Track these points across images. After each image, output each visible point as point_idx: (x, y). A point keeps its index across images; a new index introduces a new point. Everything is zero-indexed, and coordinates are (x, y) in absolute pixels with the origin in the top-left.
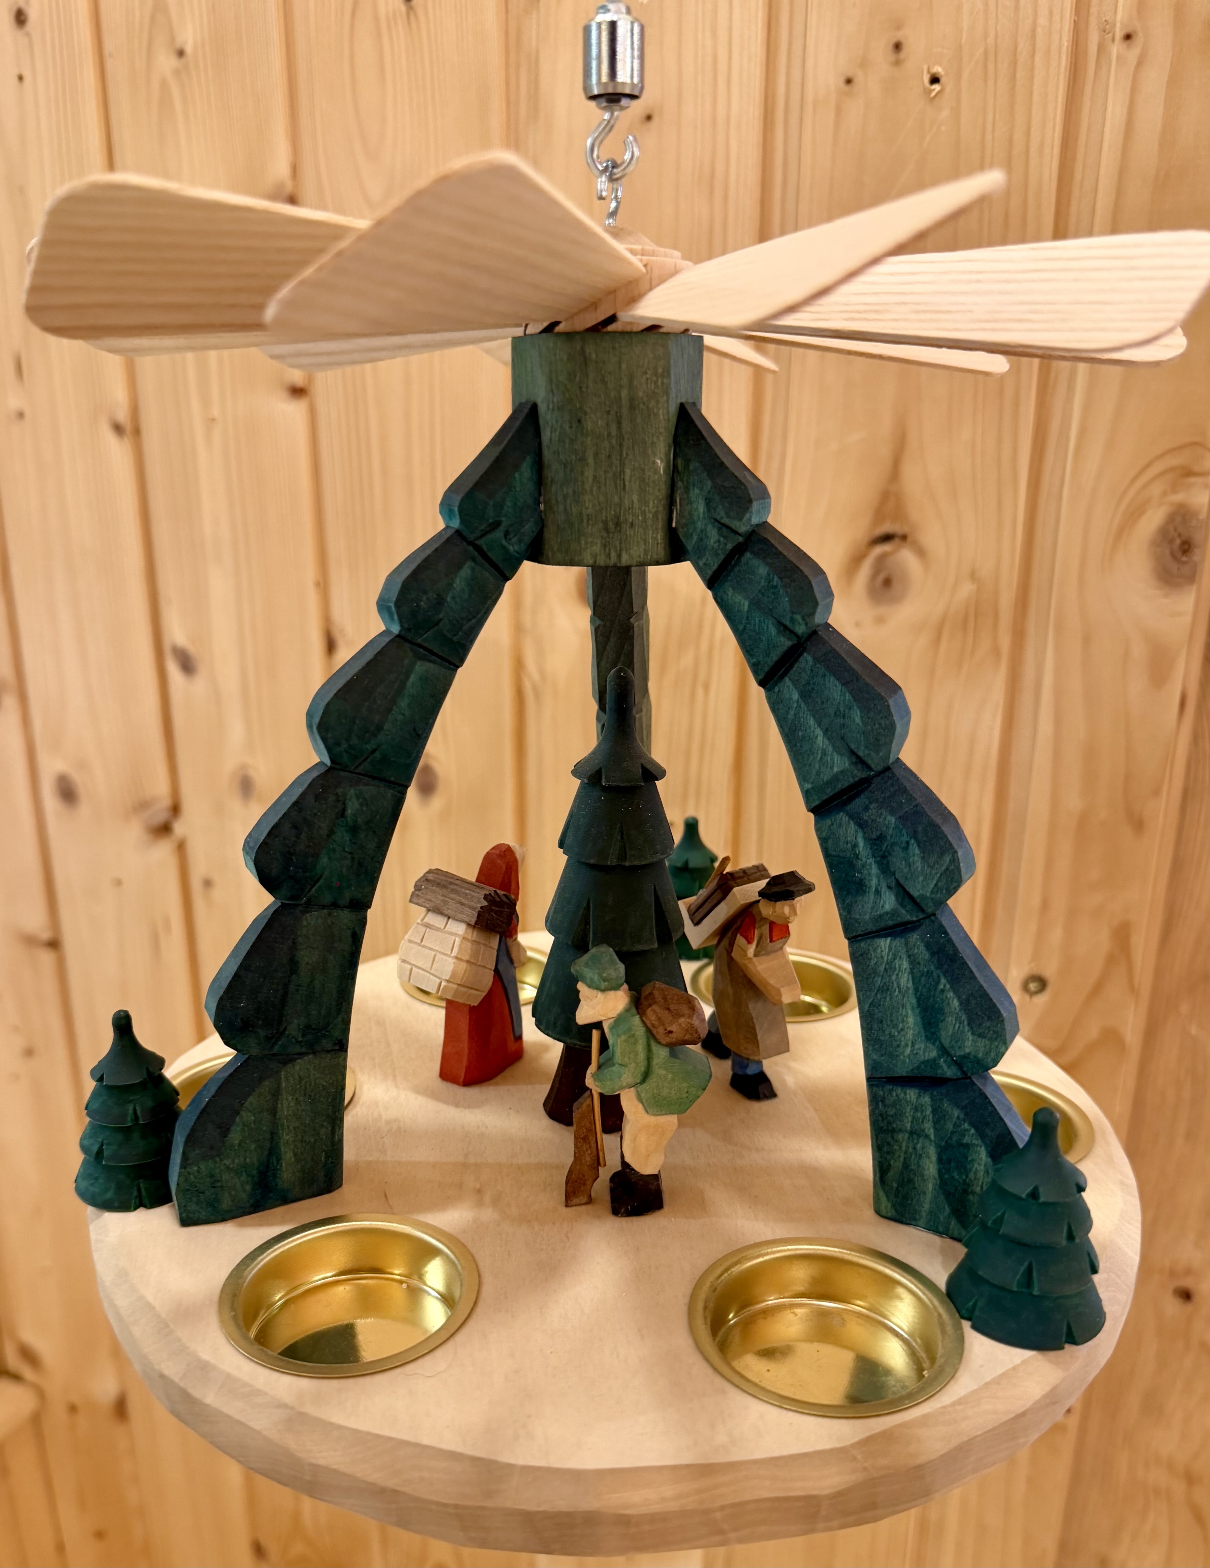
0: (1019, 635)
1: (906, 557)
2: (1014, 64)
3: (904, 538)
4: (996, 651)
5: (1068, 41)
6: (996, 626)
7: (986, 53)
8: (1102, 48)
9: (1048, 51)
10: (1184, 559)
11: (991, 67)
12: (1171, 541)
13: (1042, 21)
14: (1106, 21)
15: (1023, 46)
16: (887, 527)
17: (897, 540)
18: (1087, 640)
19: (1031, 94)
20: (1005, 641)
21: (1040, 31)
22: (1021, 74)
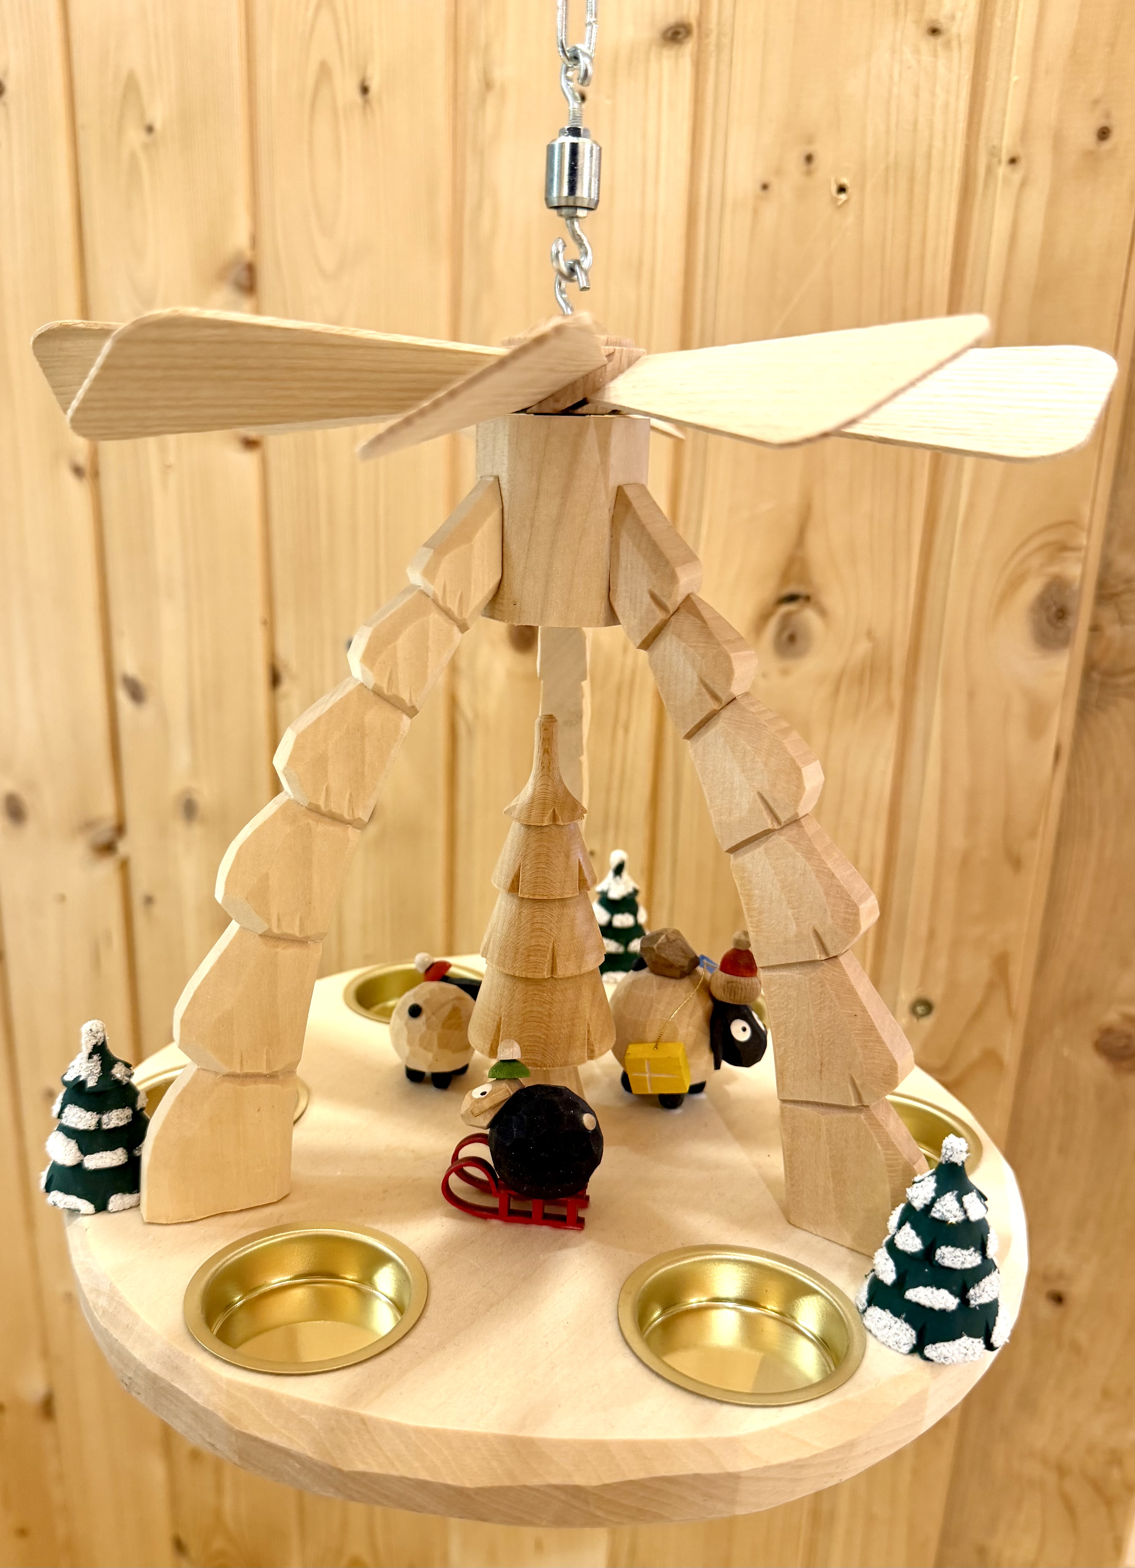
0: (910, 689)
1: (809, 616)
2: (912, 180)
3: (808, 598)
4: (889, 703)
5: (961, 164)
6: (889, 681)
7: (887, 169)
8: (989, 170)
9: (944, 170)
10: (1059, 624)
11: (891, 181)
12: (1048, 608)
13: (938, 144)
14: (994, 147)
15: (920, 164)
16: (792, 588)
17: (801, 601)
18: (971, 695)
19: (926, 208)
20: (897, 694)
21: (935, 152)
22: (918, 189)
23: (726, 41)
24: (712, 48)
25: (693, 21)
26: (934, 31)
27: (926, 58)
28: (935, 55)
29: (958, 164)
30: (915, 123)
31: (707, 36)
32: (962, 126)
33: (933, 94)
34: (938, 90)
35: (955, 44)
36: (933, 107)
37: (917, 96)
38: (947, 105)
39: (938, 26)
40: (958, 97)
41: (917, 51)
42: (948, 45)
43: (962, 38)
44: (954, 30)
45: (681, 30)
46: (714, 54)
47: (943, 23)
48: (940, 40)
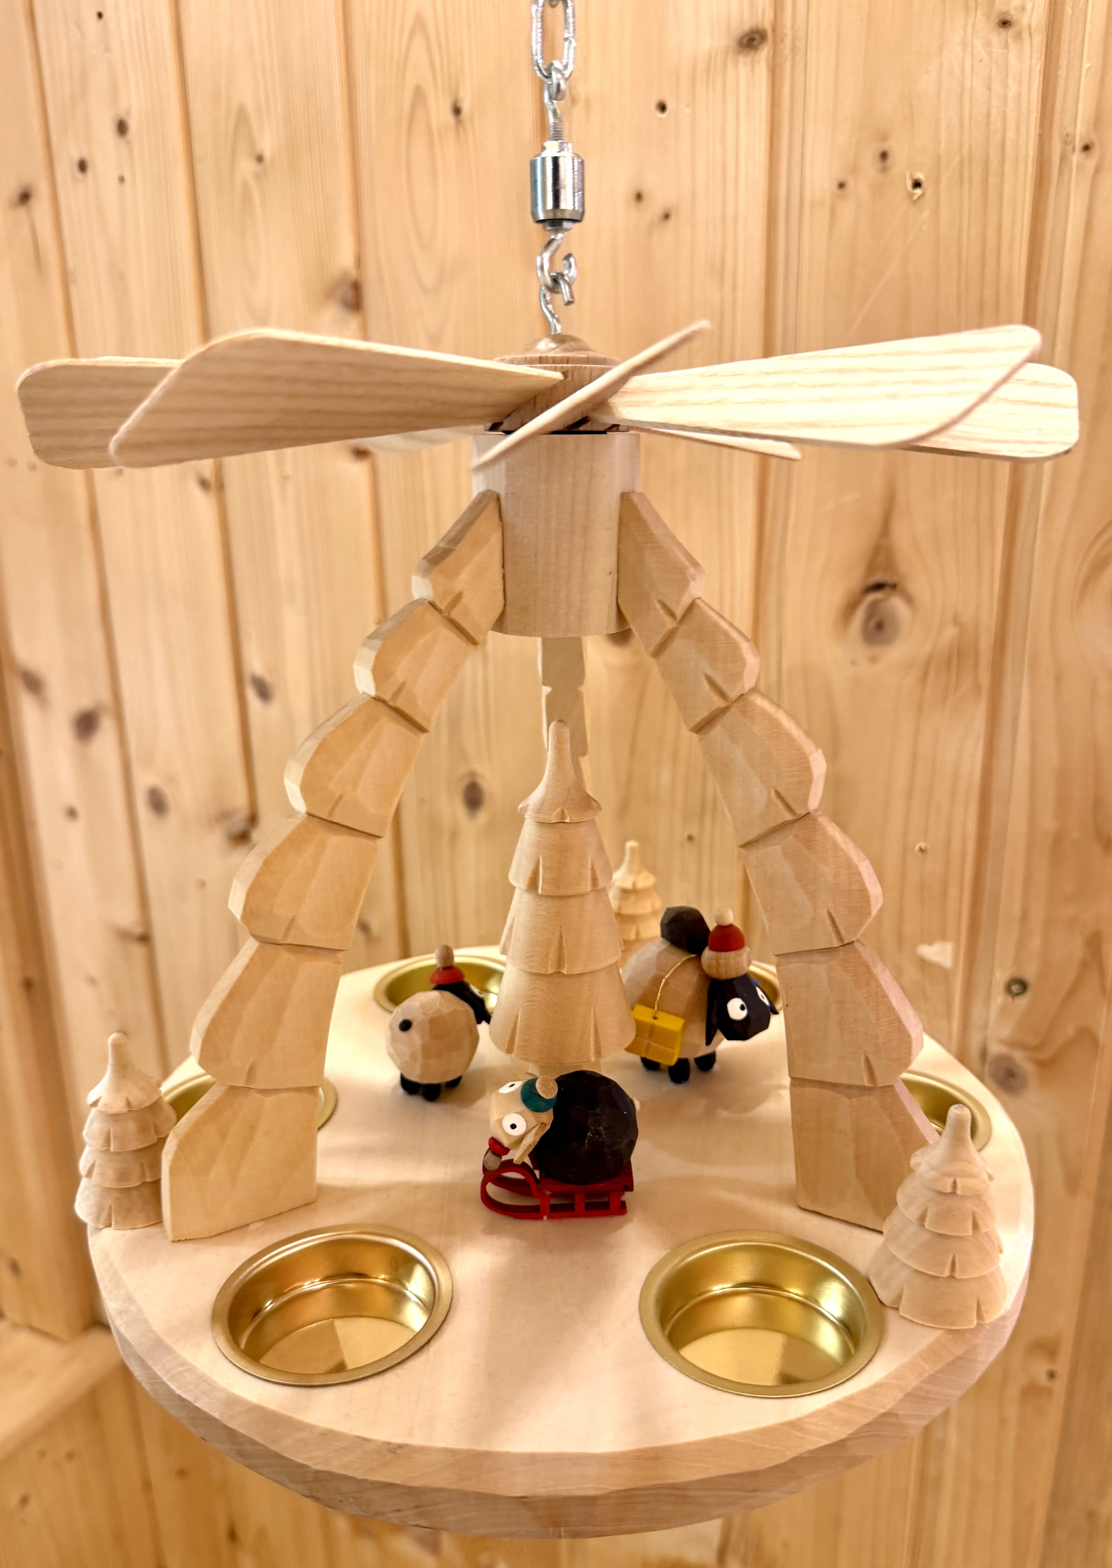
0: (996, 673)
1: (896, 604)
2: (986, 172)
3: (894, 586)
4: (976, 687)
5: (1034, 151)
6: (976, 665)
7: (961, 162)
8: (1063, 158)
9: (1016, 160)
11: (966, 174)
13: (1011, 134)
14: (1067, 134)
15: (994, 155)
16: (878, 577)
17: (888, 590)
18: (1057, 679)
19: (1001, 198)
20: (985, 678)
21: (1008, 143)
22: (993, 180)
23: (801, 44)
24: (787, 52)
25: (768, 27)
26: (1005, 23)
27: (997, 50)
28: (1006, 47)
29: (1032, 153)
30: (989, 115)
31: (782, 40)
32: (1035, 115)
33: (1005, 85)
34: (1010, 81)
35: (1025, 35)
36: (1005, 98)
37: (989, 88)
38: (1019, 95)
39: (1009, 18)
40: (1030, 88)
41: (988, 44)
42: (1019, 36)
43: (1033, 29)
44: (1025, 21)
45: (757, 36)
46: (789, 58)
47: (1014, 14)
48: (1011, 31)
